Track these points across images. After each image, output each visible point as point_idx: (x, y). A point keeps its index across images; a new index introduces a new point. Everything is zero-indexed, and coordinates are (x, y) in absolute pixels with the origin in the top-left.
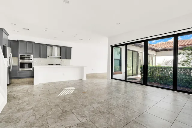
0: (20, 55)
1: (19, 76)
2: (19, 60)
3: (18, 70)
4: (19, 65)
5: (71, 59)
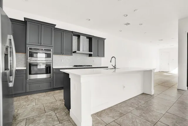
0: (30, 49)
1: (28, 90)
2: (27, 59)
3: (26, 78)
4: (27, 68)
5: (104, 56)
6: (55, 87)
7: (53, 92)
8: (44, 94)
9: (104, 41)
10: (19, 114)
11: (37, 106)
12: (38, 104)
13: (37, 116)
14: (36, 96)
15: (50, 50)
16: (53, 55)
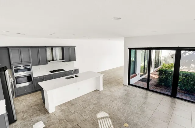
0: (14, 67)
2: (13, 74)
3: (15, 87)
4: (14, 80)
5: (75, 60)
6: (36, 89)
7: (35, 93)
8: (29, 95)
9: (75, 48)
10: (17, 109)
11: (26, 104)
12: (26, 103)
13: (27, 110)
14: (23, 97)
15: (30, 65)
16: (32, 67)
